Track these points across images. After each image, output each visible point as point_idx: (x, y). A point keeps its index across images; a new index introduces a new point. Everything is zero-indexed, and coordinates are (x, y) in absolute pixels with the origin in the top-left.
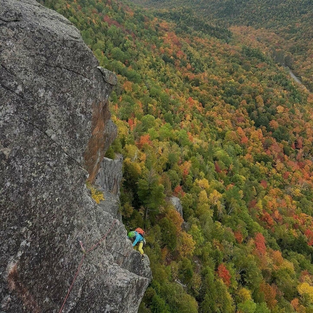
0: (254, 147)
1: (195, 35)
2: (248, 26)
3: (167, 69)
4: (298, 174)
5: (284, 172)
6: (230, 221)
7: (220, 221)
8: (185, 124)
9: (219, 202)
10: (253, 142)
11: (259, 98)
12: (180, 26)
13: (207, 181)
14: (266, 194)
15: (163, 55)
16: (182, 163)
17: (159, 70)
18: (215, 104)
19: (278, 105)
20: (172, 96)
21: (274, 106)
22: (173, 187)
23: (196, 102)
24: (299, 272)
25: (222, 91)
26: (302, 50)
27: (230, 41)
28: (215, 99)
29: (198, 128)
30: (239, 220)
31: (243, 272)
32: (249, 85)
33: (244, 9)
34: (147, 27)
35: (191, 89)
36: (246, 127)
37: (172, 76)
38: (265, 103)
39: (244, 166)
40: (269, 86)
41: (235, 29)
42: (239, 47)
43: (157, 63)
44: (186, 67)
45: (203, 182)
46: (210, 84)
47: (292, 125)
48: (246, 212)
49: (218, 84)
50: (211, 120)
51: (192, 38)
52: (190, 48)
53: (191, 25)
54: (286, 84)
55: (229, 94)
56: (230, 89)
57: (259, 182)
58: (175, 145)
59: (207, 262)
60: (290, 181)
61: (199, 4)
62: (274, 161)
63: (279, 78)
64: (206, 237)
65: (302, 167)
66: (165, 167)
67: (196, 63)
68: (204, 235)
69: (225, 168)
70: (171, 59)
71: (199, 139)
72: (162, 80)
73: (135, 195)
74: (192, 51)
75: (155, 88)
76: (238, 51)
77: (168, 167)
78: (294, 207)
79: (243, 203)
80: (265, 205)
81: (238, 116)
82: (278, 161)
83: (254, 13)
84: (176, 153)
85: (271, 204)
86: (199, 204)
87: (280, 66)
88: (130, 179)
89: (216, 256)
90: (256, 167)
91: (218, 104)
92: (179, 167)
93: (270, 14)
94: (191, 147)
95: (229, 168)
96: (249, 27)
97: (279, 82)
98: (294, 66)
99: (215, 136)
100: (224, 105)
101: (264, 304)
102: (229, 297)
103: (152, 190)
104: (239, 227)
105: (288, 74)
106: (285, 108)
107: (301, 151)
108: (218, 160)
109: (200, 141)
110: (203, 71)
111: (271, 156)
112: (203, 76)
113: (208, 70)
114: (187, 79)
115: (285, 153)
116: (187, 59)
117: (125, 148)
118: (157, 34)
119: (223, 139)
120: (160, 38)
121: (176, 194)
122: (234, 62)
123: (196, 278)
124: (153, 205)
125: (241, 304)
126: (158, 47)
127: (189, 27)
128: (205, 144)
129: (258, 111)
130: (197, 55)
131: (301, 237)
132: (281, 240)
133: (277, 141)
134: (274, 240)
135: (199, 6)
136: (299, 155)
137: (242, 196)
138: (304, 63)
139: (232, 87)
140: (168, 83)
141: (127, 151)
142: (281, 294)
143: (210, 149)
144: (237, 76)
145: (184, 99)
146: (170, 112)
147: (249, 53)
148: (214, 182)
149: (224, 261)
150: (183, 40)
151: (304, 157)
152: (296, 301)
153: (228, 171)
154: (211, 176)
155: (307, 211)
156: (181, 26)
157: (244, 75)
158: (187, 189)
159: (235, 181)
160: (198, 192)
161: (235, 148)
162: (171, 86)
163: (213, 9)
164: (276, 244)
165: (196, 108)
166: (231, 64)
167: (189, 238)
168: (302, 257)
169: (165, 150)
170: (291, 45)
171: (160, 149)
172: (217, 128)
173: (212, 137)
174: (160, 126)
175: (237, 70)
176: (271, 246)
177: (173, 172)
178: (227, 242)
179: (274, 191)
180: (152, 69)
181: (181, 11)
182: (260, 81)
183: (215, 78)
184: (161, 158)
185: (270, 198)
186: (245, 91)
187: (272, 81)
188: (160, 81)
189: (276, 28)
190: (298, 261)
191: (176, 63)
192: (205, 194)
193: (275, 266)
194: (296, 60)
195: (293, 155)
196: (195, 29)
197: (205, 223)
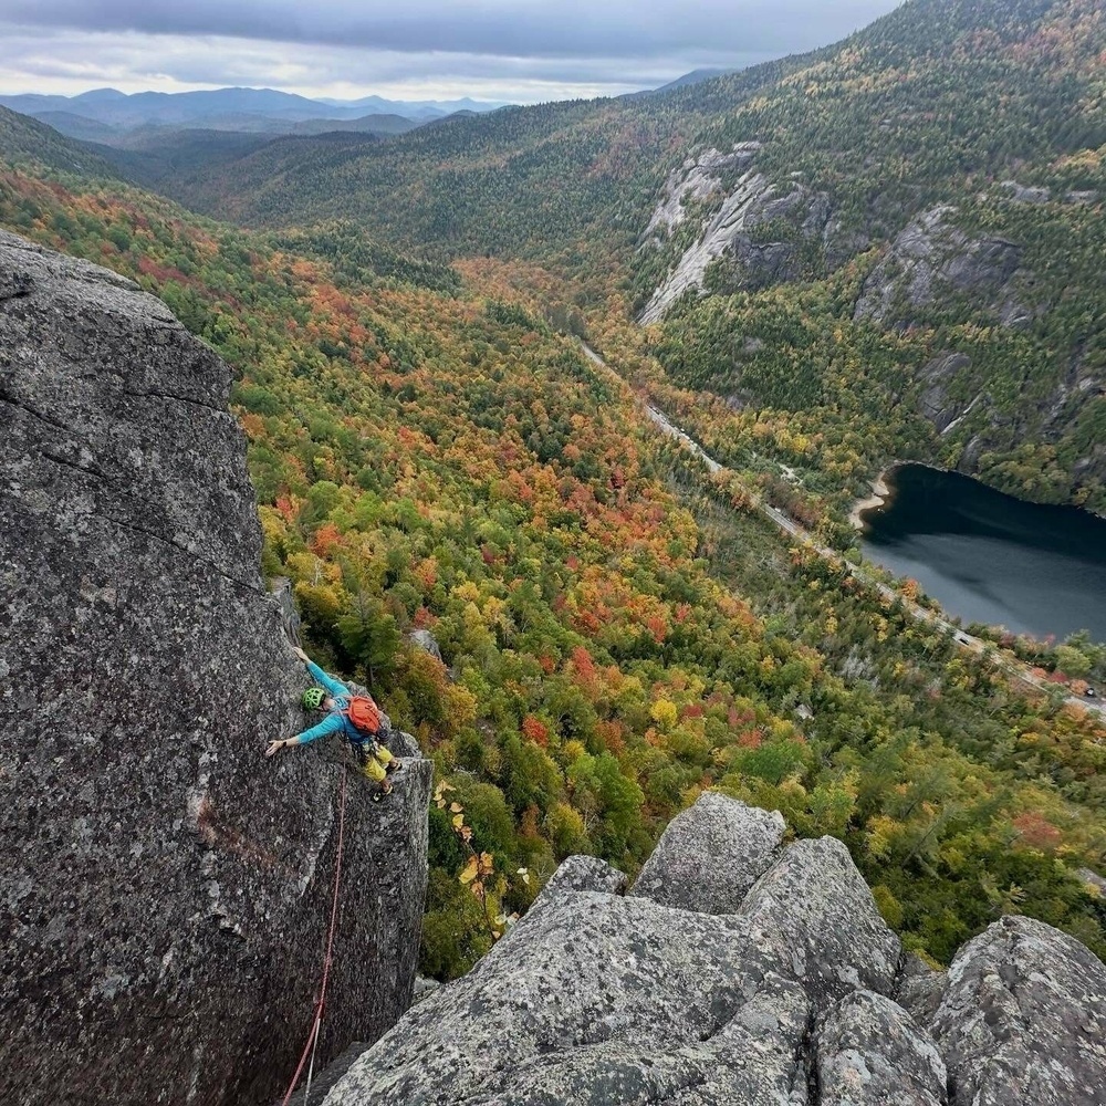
0: (544, 501)
1: (382, 286)
2: (488, 256)
3: (334, 370)
4: (624, 531)
5: (601, 534)
6: (528, 642)
7: (510, 647)
8: (405, 486)
9: (503, 615)
10: (541, 492)
11: (538, 404)
12: (342, 269)
13: (474, 584)
14: (578, 580)
15: (318, 340)
16: (418, 564)
17: (319, 378)
18: (457, 432)
19: (572, 414)
20: (363, 431)
21: (566, 416)
22: (411, 614)
23: (417, 434)
24: (649, 687)
25: (467, 404)
26: (597, 299)
27: (459, 294)
28: (456, 422)
29: (435, 488)
30: (543, 636)
31: (566, 717)
32: (513, 382)
33: (473, 218)
34: (261, 278)
35: (401, 408)
36: (523, 466)
37: (351, 386)
38: (548, 413)
39: (533, 540)
40: (551, 380)
41: (463, 266)
42: (480, 303)
43: (310, 361)
44: (378, 361)
45: (466, 589)
46: (437, 392)
47: (602, 447)
48: (551, 619)
49: (454, 389)
50: (456, 466)
51: (375, 293)
52: (377, 318)
53: (367, 264)
54: (581, 371)
55: (481, 406)
56: (479, 396)
57: (564, 562)
58: (396, 534)
59: (504, 722)
60: (614, 546)
61: (374, 213)
62: (582, 518)
63: (566, 360)
64: (491, 683)
65: (629, 518)
66: (386, 581)
67: (397, 350)
68: (488, 679)
69: (500, 552)
70: (341, 349)
71: (442, 509)
72: (331, 400)
73: (338, 648)
74: (383, 323)
75: (319, 420)
76: (480, 314)
77: (391, 578)
78: (628, 589)
79: (544, 604)
80: (579, 598)
81: (505, 448)
82: (590, 517)
83: (495, 228)
84: (401, 547)
85: (589, 594)
86: (468, 630)
87: (563, 335)
88: (319, 622)
89: (516, 707)
90: (554, 537)
91: (463, 432)
92: (416, 573)
93: (527, 226)
94: (428, 529)
95: (507, 550)
96: (492, 258)
97: (566, 369)
98: (588, 332)
99: (470, 497)
100: (476, 432)
101: (606, 753)
102: (551, 762)
103: (371, 629)
104: (546, 647)
105: (579, 350)
106: (585, 417)
107: (623, 491)
108: (485, 542)
109: (444, 513)
110: (417, 367)
111: (576, 511)
112: (420, 377)
113: (428, 361)
114: (387, 389)
115: (598, 500)
116: (377, 343)
117: (290, 563)
118: (290, 292)
119: (487, 499)
120: (300, 301)
121: (420, 624)
122: (477, 337)
123: (491, 754)
124: (380, 656)
125: (571, 767)
126: (303, 322)
127: (363, 270)
128: (455, 517)
129: (539, 431)
130: (395, 330)
131: (643, 633)
132: (615, 648)
133: (582, 481)
134: (604, 651)
135: (373, 217)
136: (621, 498)
137: (540, 594)
138: (605, 325)
139: (482, 393)
140: (346, 403)
141: (295, 569)
142: (629, 728)
143: (467, 525)
144: (488, 368)
145: (390, 434)
146: (367, 467)
147: (501, 316)
148: (486, 583)
149: (530, 711)
150: (356, 300)
151: (629, 499)
152: (651, 732)
153: (507, 556)
154: (478, 574)
155: (647, 589)
156: (345, 267)
157: (502, 363)
158: (439, 610)
159: (523, 571)
160: (461, 610)
161: (511, 512)
162: (355, 411)
163: (407, 223)
164: (609, 656)
165: (421, 448)
166: (471, 344)
167: (462, 693)
168: (649, 664)
169: (377, 546)
170: (575, 291)
171: (366, 547)
172: (472, 479)
173: (466, 500)
174: (353, 502)
175: (485, 354)
176: (600, 663)
177: (403, 586)
178: (530, 678)
179: (591, 570)
180: (301, 377)
181: (335, 232)
182: (533, 372)
183: (446, 377)
184: (372, 565)
185: (587, 585)
186: (508, 396)
187: (555, 367)
188: (327, 402)
189: (542, 256)
190: (646, 672)
191: (353, 355)
192: (476, 608)
193: (612, 691)
194: (590, 319)
195: (612, 500)
196: (379, 273)
197: (485, 658)
